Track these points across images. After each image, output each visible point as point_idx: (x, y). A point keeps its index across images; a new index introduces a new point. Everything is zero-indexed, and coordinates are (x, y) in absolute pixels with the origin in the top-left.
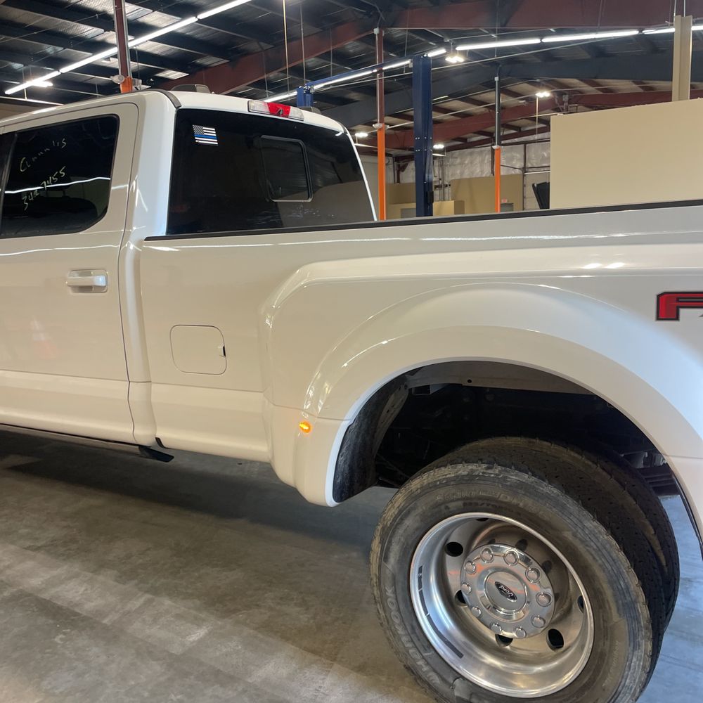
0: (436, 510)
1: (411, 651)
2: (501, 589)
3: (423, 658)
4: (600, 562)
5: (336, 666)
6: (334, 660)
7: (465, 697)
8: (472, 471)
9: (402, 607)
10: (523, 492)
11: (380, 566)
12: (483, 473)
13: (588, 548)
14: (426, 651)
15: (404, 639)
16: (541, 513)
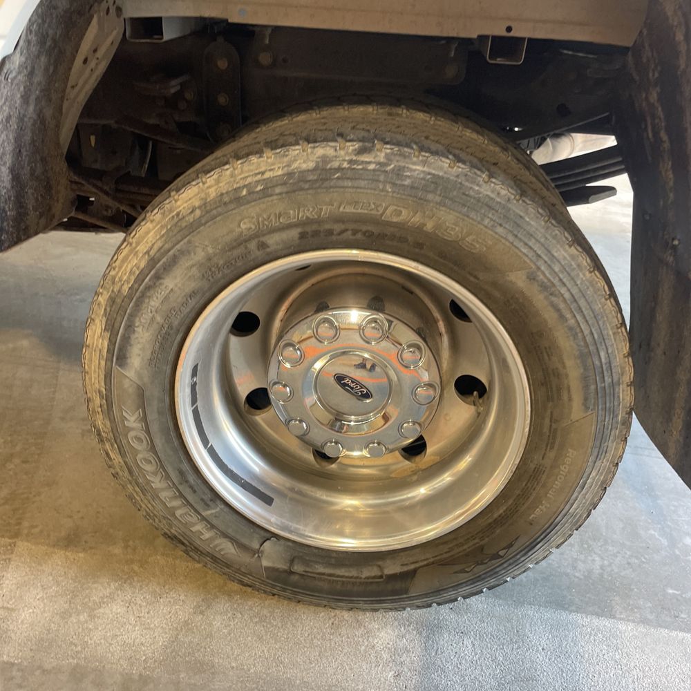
0: (236, 252)
1: (178, 513)
2: (344, 386)
3: (204, 519)
4: (572, 322)
5: (22, 545)
6: (16, 535)
7: (282, 566)
8: (325, 159)
9: (159, 442)
10: (438, 199)
11: (108, 377)
12: (350, 162)
13: (553, 299)
14: (207, 506)
15: (164, 495)
16: (469, 239)
